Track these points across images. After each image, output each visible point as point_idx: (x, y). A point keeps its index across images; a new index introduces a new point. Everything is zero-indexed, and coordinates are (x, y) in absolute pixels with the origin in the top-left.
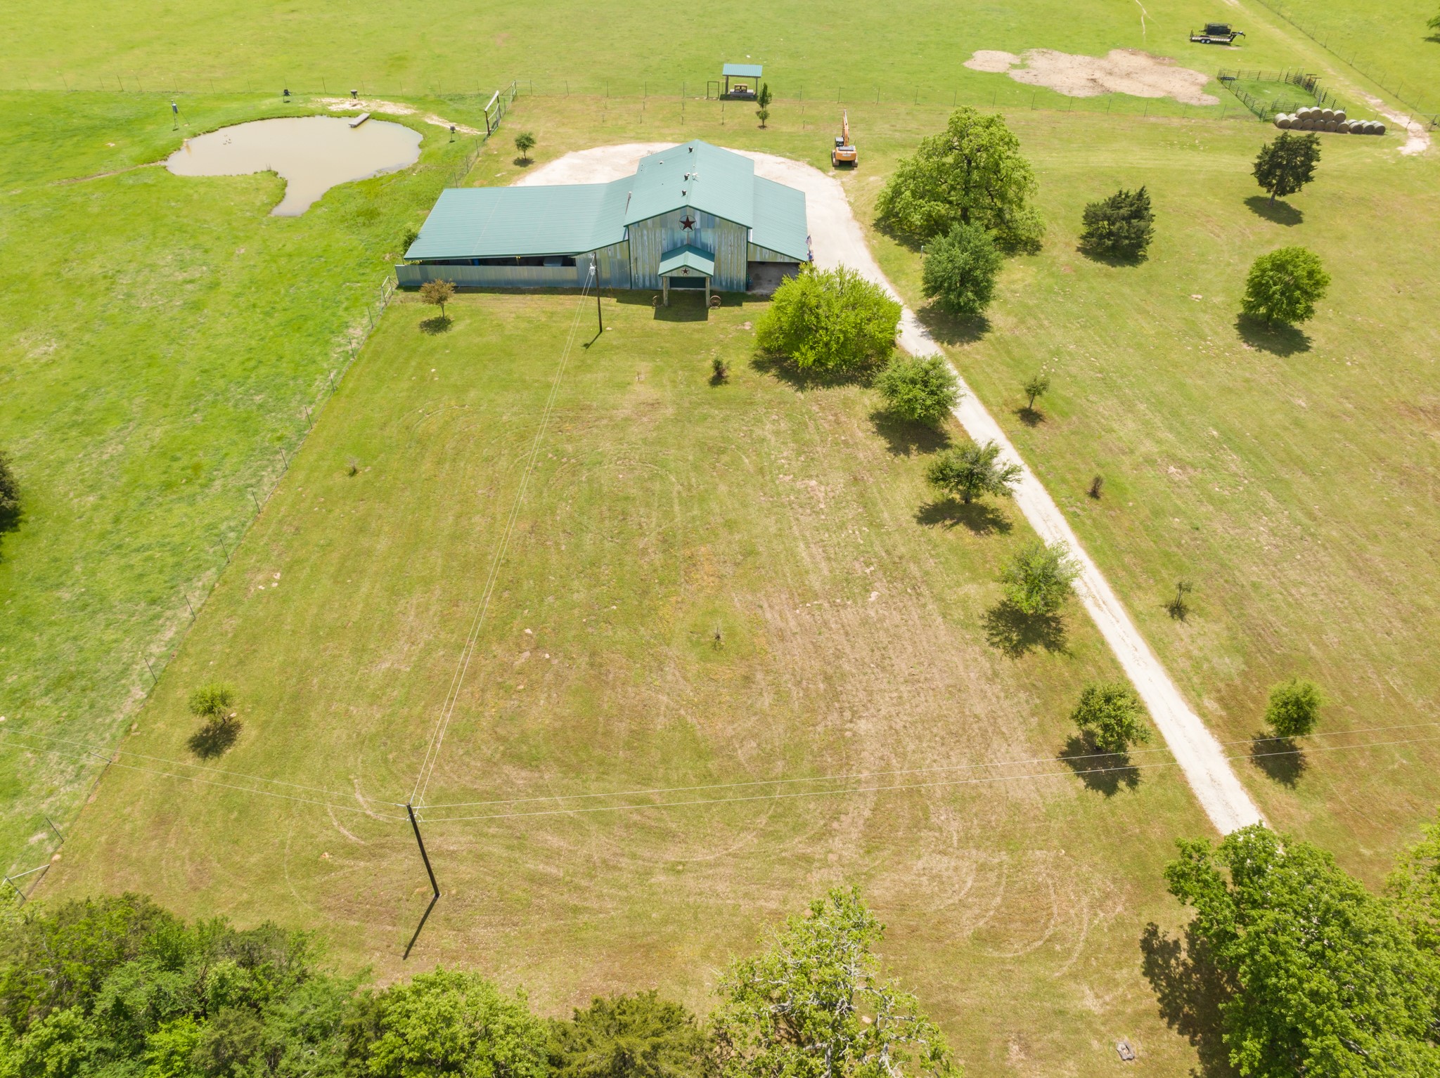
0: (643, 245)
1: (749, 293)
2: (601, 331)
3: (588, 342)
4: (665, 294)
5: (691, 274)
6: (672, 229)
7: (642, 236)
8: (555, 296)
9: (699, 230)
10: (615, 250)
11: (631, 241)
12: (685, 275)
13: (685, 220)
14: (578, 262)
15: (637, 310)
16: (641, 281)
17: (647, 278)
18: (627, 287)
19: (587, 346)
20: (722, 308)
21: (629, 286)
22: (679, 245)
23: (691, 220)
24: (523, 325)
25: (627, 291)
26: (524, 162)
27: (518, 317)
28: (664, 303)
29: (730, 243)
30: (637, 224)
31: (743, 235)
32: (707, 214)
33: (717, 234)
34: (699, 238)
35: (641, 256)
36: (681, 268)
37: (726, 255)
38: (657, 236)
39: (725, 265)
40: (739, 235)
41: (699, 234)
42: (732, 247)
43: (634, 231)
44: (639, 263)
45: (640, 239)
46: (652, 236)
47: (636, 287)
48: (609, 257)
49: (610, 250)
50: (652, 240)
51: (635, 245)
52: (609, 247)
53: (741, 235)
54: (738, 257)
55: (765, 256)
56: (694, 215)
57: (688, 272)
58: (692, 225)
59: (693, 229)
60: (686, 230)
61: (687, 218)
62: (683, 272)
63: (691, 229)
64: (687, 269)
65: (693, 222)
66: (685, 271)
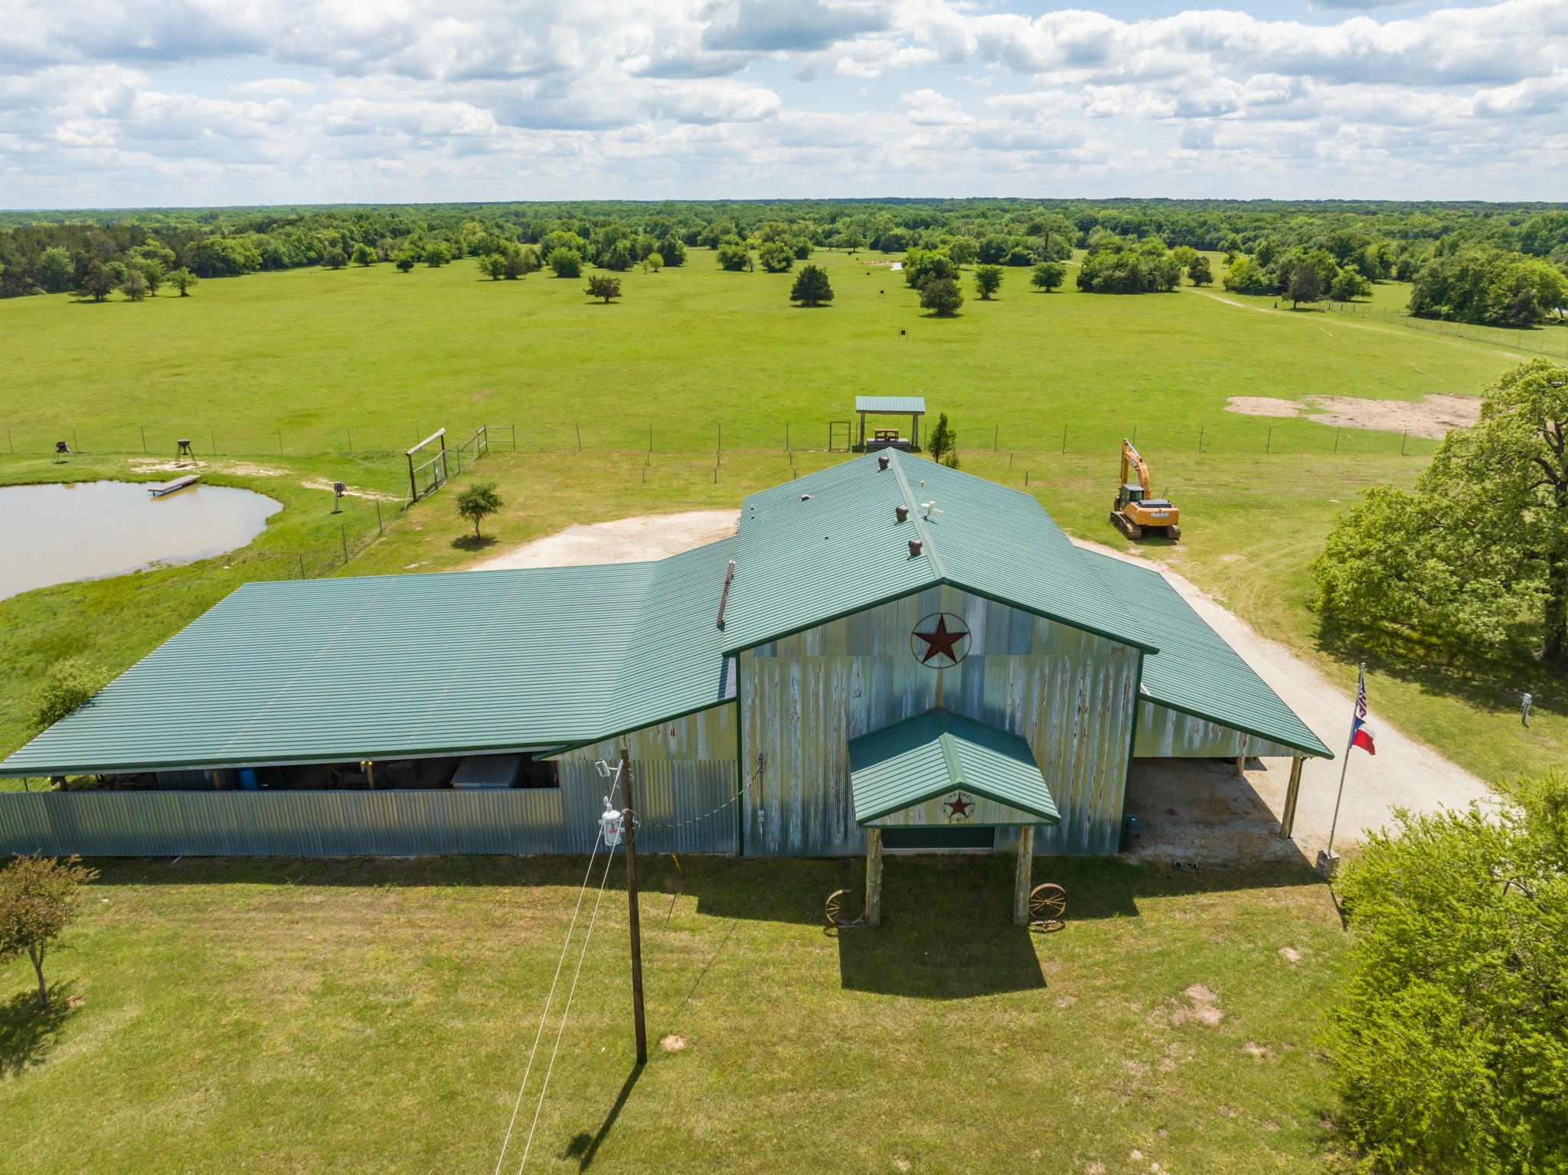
0: (786, 713)
1: (1133, 860)
2: (642, 1060)
3: (590, 1126)
4: (873, 880)
5: (979, 815)
6: (888, 661)
7: (784, 684)
8: (486, 890)
9: (980, 659)
10: (692, 732)
11: (746, 703)
12: (957, 820)
13: (931, 627)
14: (564, 776)
15: (773, 943)
16: (775, 828)
17: (796, 820)
18: (729, 848)
19: (583, 1147)
20: (1072, 925)
21: (734, 846)
22: (908, 712)
23: (952, 627)
24: (341, 1028)
25: (729, 863)
26: (476, 543)
27: (329, 989)
28: (867, 912)
29: (1078, 702)
30: (767, 647)
31: (1125, 674)
32: (1009, 607)
33: (1037, 675)
34: (976, 688)
35: (778, 748)
36: (945, 798)
37: (1063, 739)
38: (835, 682)
39: (1060, 773)
40: (1112, 673)
41: (975, 677)
42: (1086, 716)
43: (757, 669)
44: (770, 774)
45: (778, 695)
46: (817, 683)
47: (760, 854)
48: (670, 756)
49: (673, 734)
50: (817, 695)
51: (758, 713)
52: (670, 725)
53: (1118, 673)
54: (1101, 744)
55: (1191, 740)
56: (965, 611)
57: (967, 810)
58: (955, 646)
59: (958, 657)
60: (934, 661)
61: (942, 621)
62: (950, 810)
63: (953, 657)
64: (965, 800)
65: (961, 635)
66: (959, 807)
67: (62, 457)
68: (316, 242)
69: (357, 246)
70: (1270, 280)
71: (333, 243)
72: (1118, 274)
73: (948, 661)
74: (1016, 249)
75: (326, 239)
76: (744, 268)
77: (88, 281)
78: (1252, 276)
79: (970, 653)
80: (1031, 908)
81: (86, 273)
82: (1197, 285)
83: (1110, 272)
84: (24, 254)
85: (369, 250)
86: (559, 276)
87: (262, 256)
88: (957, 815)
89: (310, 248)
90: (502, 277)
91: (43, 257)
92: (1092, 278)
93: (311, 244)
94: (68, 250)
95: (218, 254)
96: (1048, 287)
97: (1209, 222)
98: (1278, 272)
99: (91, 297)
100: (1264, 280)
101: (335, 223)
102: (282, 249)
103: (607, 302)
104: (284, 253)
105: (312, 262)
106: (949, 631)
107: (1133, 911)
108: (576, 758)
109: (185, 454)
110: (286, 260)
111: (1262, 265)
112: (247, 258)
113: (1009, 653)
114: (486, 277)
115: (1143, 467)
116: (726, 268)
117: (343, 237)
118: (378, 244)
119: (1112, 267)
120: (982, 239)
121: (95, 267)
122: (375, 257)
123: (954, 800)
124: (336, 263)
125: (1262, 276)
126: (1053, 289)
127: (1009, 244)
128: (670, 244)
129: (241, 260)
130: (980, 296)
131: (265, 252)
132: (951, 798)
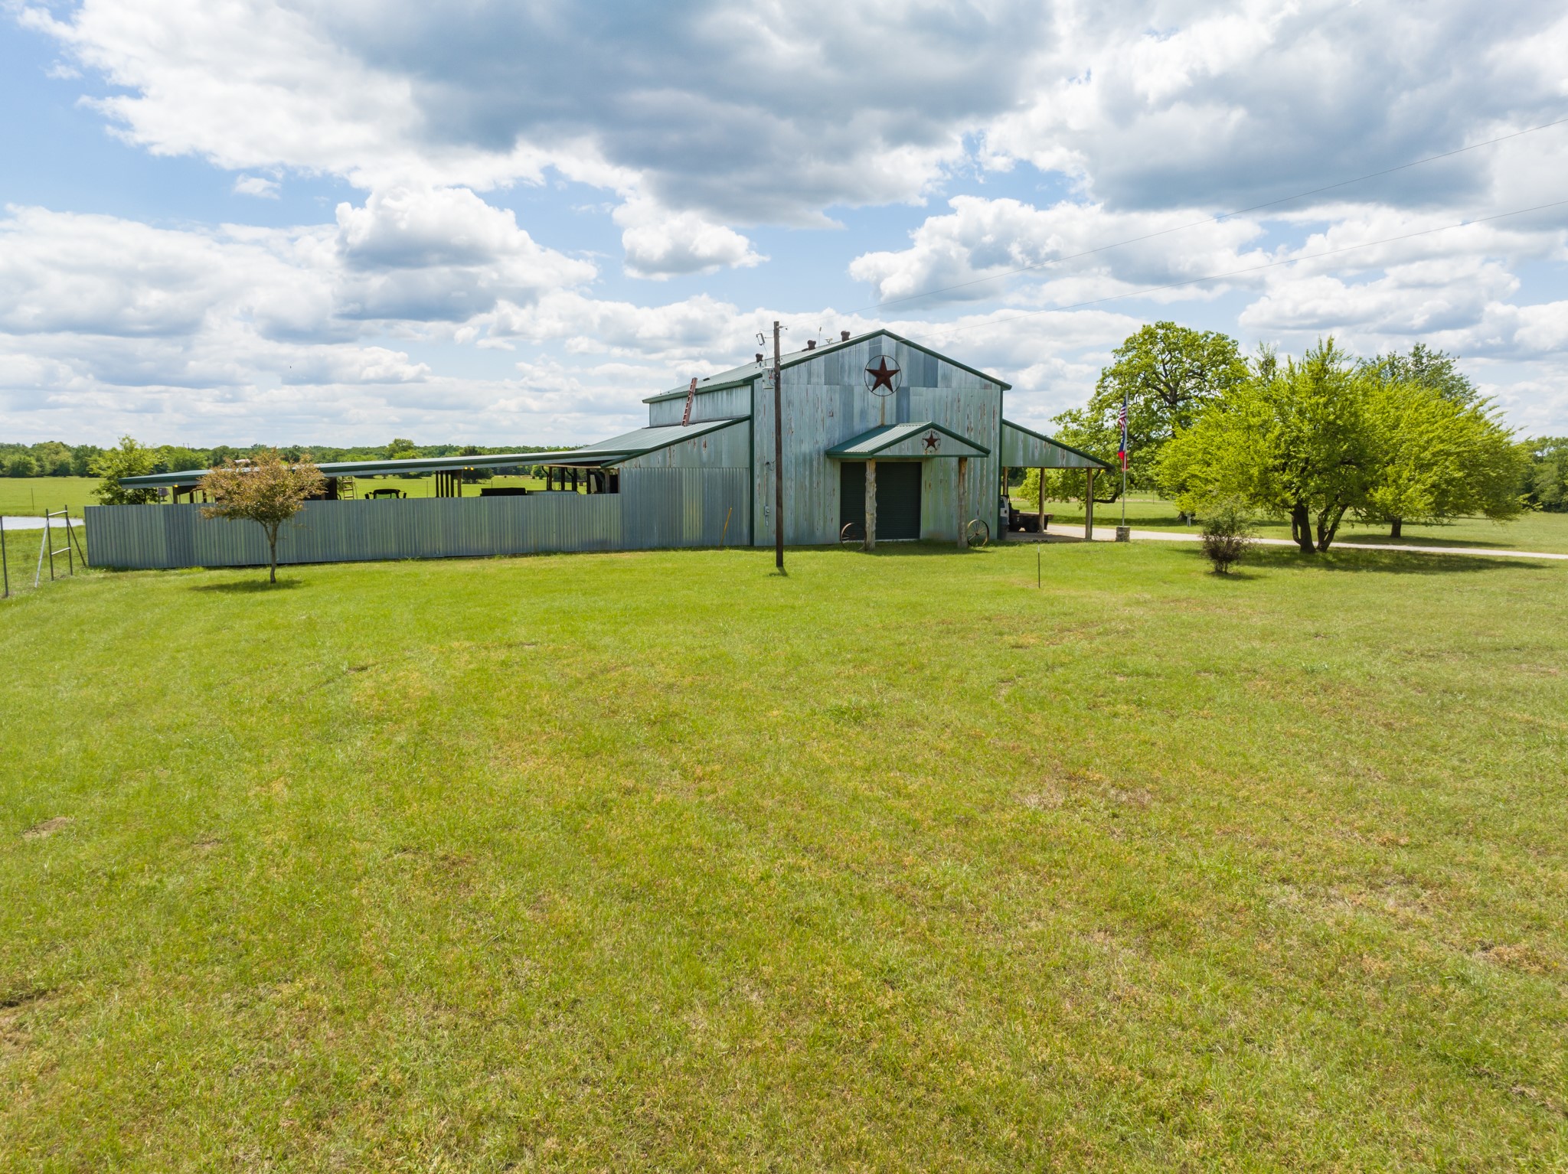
9: (906, 390)
10: (718, 444)
11: (758, 420)
13: (876, 365)
14: (623, 481)
18: (742, 541)
21: (746, 538)
22: (863, 429)
23: (890, 366)
28: (868, 540)
29: (967, 423)
32: (921, 352)
34: (905, 411)
36: (922, 435)
40: (985, 402)
48: (702, 465)
49: (705, 446)
52: (703, 438)
55: (1033, 454)
57: (936, 444)
58: (891, 379)
59: (894, 389)
60: (879, 390)
61: (883, 360)
62: (926, 445)
63: (890, 388)
64: (935, 437)
65: (895, 372)
66: (931, 442)
73: (888, 391)
79: (901, 385)
80: (969, 537)
88: (932, 449)
106: (888, 369)
108: (633, 466)
113: (923, 385)
123: (928, 437)
132: (926, 435)
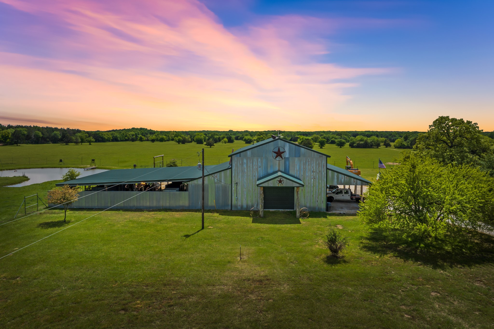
0: (243, 171)
1: (329, 213)
2: (203, 228)
3: (189, 234)
5: (285, 184)
6: (267, 159)
7: (242, 164)
8: (168, 213)
9: (288, 158)
10: (220, 176)
11: (233, 169)
14: (190, 188)
15: (237, 219)
16: (240, 202)
17: (245, 200)
18: (228, 208)
19: (187, 236)
20: (311, 219)
21: (230, 207)
22: (272, 172)
25: (228, 211)
28: (260, 214)
29: (312, 169)
30: (238, 155)
31: (323, 163)
32: (294, 145)
33: (302, 162)
34: (288, 166)
35: (241, 180)
36: (277, 179)
37: (309, 179)
38: (254, 163)
39: (309, 188)
40: (320, 162)
41: (287, 163)
42: (315, 173)
43: (236, 160)
44: (239, 187)
45: (241, 167)
46: (250, 164)
47: (236, 209)
48: (215, 183)
49: (216, 177)
50: (250, 167)
51: (236, 172)
52: (215, 175)
53: (322, 162)
54: (319, 181)
55: (341, 181)
56: (284, 146)
57: (282, 182)
58: (282, 155)
59: (283, 158)
60: (278, 159)
61: (279, 149)
62: (278, 182)
63: (282, 158)
64: (282, 180)
65: (283, 152)
66: (280, 181)
67: (61, 163)
68: (128, 135)
69: (139, 136)
70: (408, 144)
71: (133, 135)
72: (361, 142)
73: (281, 159)
74: (332, 139)
75: (131, 134)
76: (251, 143)
77: (65, 139)
78: (402, 143)
79: (286, 157)
80: (300, 214)
81: (64, 137)
82: (386, 147)
83: (359, 142)
84: (48, 133)
85: (143, 137)
86: (197, 144)
87: (112, 137)
88: (280, 184)
89: (126, 136)
90: (181, 143)
91: (53, 134)
92: (353, 144)
93: (126, 135)
94: (60, 132)
95: (100, 136)
96: (341, 146)
97: (392, 134)
98: (410, 142)
99: (65, 144)
100: (406, 144)
101: (134, 130)
102: (118, 136)
103: (210, 147)
104: (119, 137)
105: (126, 140)
106: (281, 151)
107: (327, 217)
108: (193, 183)
109: (93, 163)
110: (119, 139)
111: (405, 141)
112: (108, 138)
113: (295, 157)
114: (176, 143)
115: (351, 161)
116: (246, 143)
117: (136, 134)
118: (146, 136)
119: (359, 141)
120: (322, 137)
121: (67, 135)
122: (144, 139)
123: (279, 180)
124: (133, 140)
125: (405, 143)
126: (342, 147)
127: (330, 138)
128: (230, 136)
129: (106, 138)
130: (320, 147)
131: (113, 136)
132: (278, 179)
